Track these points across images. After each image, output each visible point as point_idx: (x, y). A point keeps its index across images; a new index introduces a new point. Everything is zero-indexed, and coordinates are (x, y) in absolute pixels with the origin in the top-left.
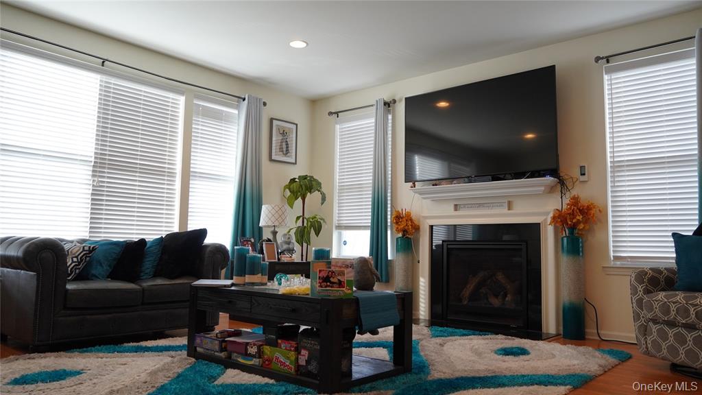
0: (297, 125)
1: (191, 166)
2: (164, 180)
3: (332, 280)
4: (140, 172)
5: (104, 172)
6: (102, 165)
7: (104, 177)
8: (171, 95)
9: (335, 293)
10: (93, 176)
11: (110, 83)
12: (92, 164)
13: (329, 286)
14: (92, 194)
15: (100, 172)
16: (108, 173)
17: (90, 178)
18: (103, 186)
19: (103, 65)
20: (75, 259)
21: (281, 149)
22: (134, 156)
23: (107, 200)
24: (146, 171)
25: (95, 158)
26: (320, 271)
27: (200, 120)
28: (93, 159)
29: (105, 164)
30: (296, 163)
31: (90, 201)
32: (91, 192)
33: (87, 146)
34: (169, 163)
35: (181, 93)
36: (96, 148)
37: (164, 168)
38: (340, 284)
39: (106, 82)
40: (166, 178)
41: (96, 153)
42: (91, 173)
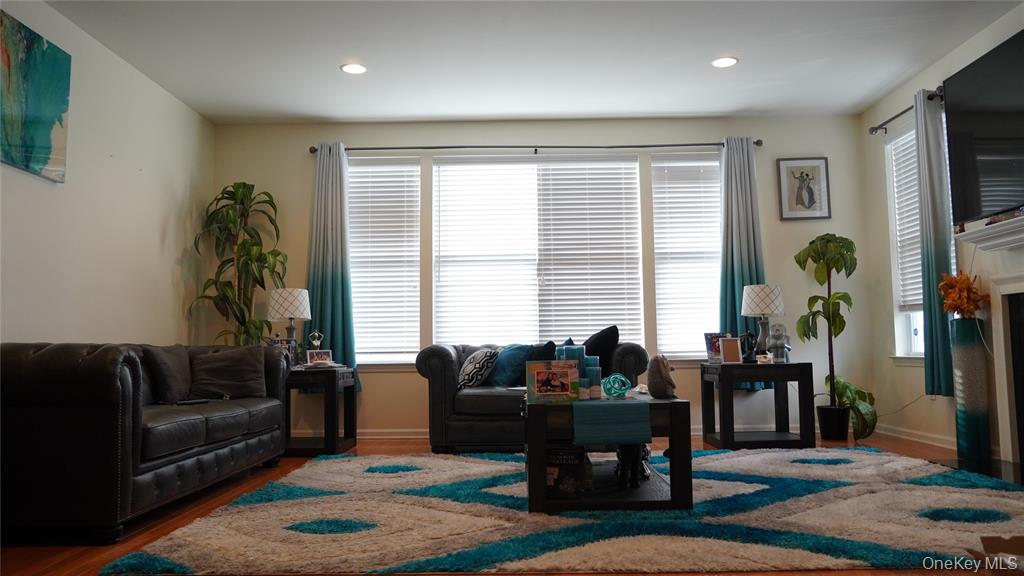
0: (826, 159)
1: (656, 246)
2: (622, 268)
3: (553, 382)
4: (592, 264)
5: (549, 269)
6: (548, 261)
7: (550, 275)
8: (623, 165)
9: (557, 397)
10: (539, 275)
11: (549, 170)
12: (537, 262)
13: (550, 390)
14: (539, 295)
15: (545, 269)
16: (555, 269)
17: (536, 277)
18: (550, 285)
19: (536, 153)
20: (477, 366)
21: (799, 200)
22: (583, 246)
23: (556, 300)
24: (598, 261)
25: (540, 255)
26: (538, 373)
27: (666, 186)
28: (537, 257)
29: (550, 260)
30: (830, 217)
31: (537, 303)
32: (538, 292)
33: (529, 243)
34: (628, 248)
35: (633, 159)
36: (540, 245)
37: (622, 254)
38: (563, 387)
39: (544, 170)
40: (625, 266)
41: (540, 250)
42: (536, 272)
